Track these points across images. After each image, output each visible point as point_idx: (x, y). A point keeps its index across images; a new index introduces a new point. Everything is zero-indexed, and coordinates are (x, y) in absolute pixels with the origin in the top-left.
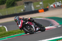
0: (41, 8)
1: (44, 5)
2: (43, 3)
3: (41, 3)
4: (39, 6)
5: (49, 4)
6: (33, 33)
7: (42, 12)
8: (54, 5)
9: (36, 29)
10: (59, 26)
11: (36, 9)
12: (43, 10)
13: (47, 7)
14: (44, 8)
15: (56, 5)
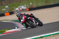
0: (7, 12)
1: (9, 8)
2: (9, 6)
3: (7, 7)
4: (5, 9)
5: (14, 8)
6: (35, 27)
7: (7, 15)
8: (19, 9)
9: (36, 24)
10: (24, 29)
11: (2, 13)
12: (8, 13)
13: (12, 10)
14: (10, 11)
15: (21, 8)
